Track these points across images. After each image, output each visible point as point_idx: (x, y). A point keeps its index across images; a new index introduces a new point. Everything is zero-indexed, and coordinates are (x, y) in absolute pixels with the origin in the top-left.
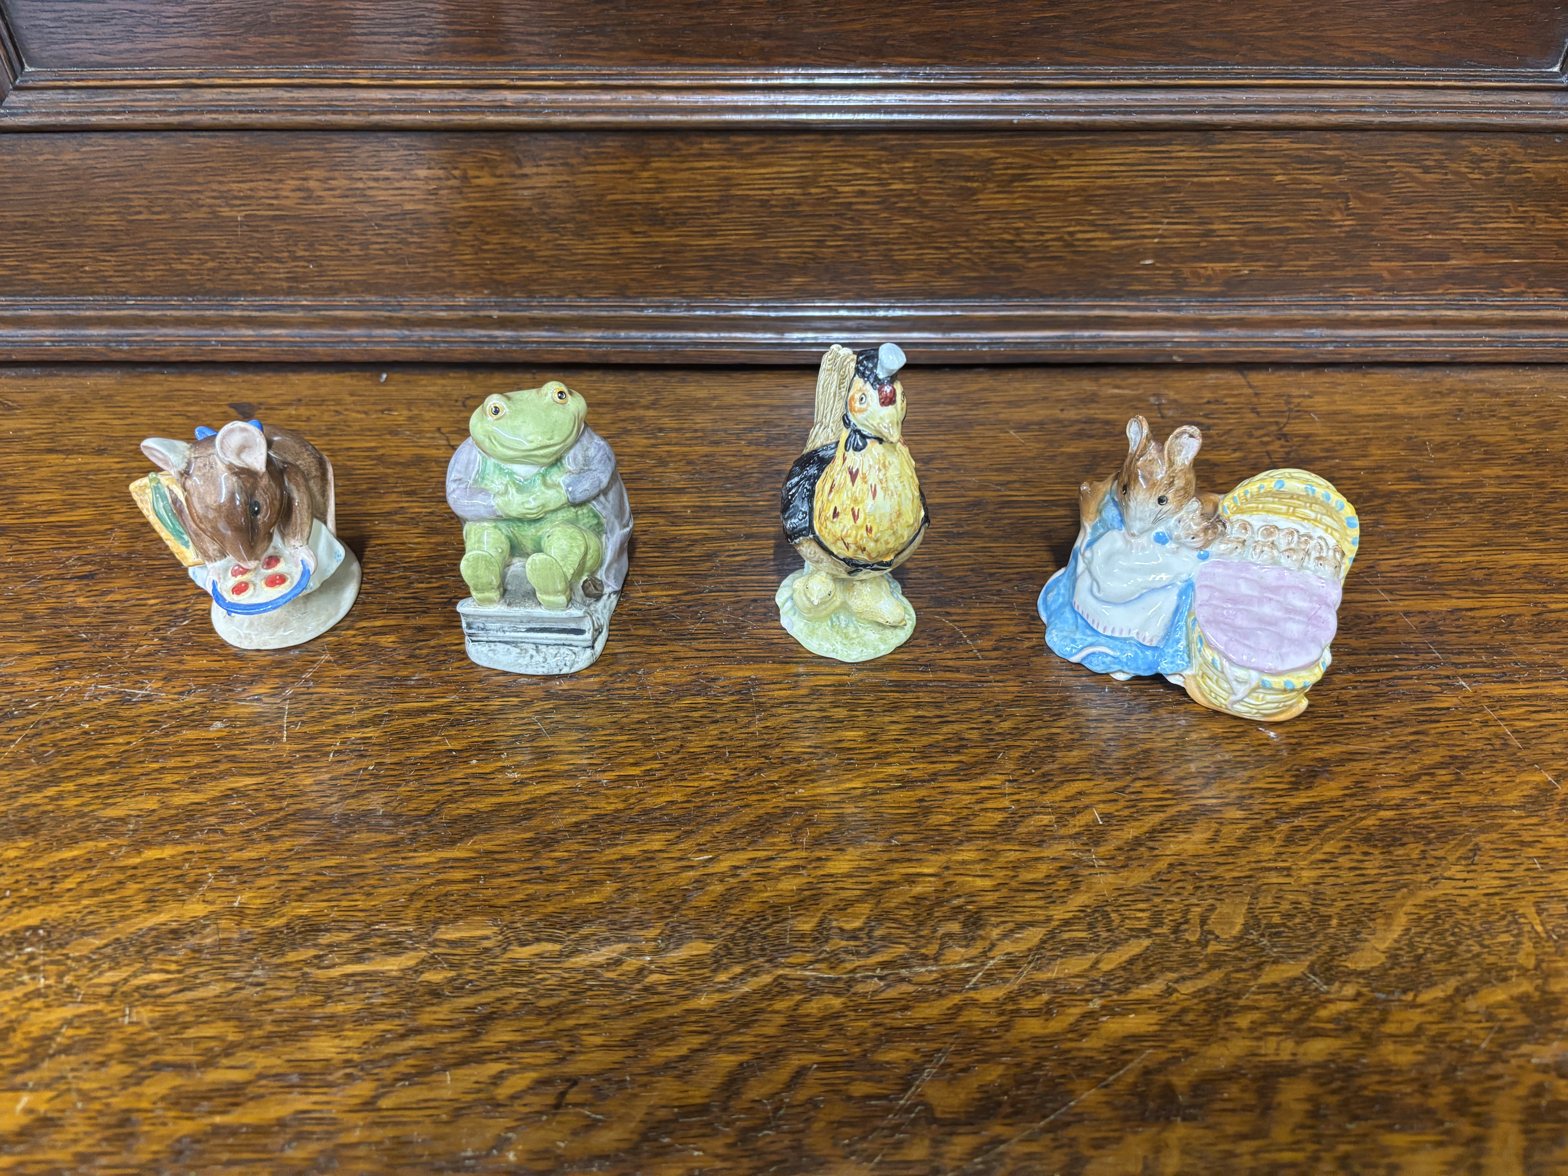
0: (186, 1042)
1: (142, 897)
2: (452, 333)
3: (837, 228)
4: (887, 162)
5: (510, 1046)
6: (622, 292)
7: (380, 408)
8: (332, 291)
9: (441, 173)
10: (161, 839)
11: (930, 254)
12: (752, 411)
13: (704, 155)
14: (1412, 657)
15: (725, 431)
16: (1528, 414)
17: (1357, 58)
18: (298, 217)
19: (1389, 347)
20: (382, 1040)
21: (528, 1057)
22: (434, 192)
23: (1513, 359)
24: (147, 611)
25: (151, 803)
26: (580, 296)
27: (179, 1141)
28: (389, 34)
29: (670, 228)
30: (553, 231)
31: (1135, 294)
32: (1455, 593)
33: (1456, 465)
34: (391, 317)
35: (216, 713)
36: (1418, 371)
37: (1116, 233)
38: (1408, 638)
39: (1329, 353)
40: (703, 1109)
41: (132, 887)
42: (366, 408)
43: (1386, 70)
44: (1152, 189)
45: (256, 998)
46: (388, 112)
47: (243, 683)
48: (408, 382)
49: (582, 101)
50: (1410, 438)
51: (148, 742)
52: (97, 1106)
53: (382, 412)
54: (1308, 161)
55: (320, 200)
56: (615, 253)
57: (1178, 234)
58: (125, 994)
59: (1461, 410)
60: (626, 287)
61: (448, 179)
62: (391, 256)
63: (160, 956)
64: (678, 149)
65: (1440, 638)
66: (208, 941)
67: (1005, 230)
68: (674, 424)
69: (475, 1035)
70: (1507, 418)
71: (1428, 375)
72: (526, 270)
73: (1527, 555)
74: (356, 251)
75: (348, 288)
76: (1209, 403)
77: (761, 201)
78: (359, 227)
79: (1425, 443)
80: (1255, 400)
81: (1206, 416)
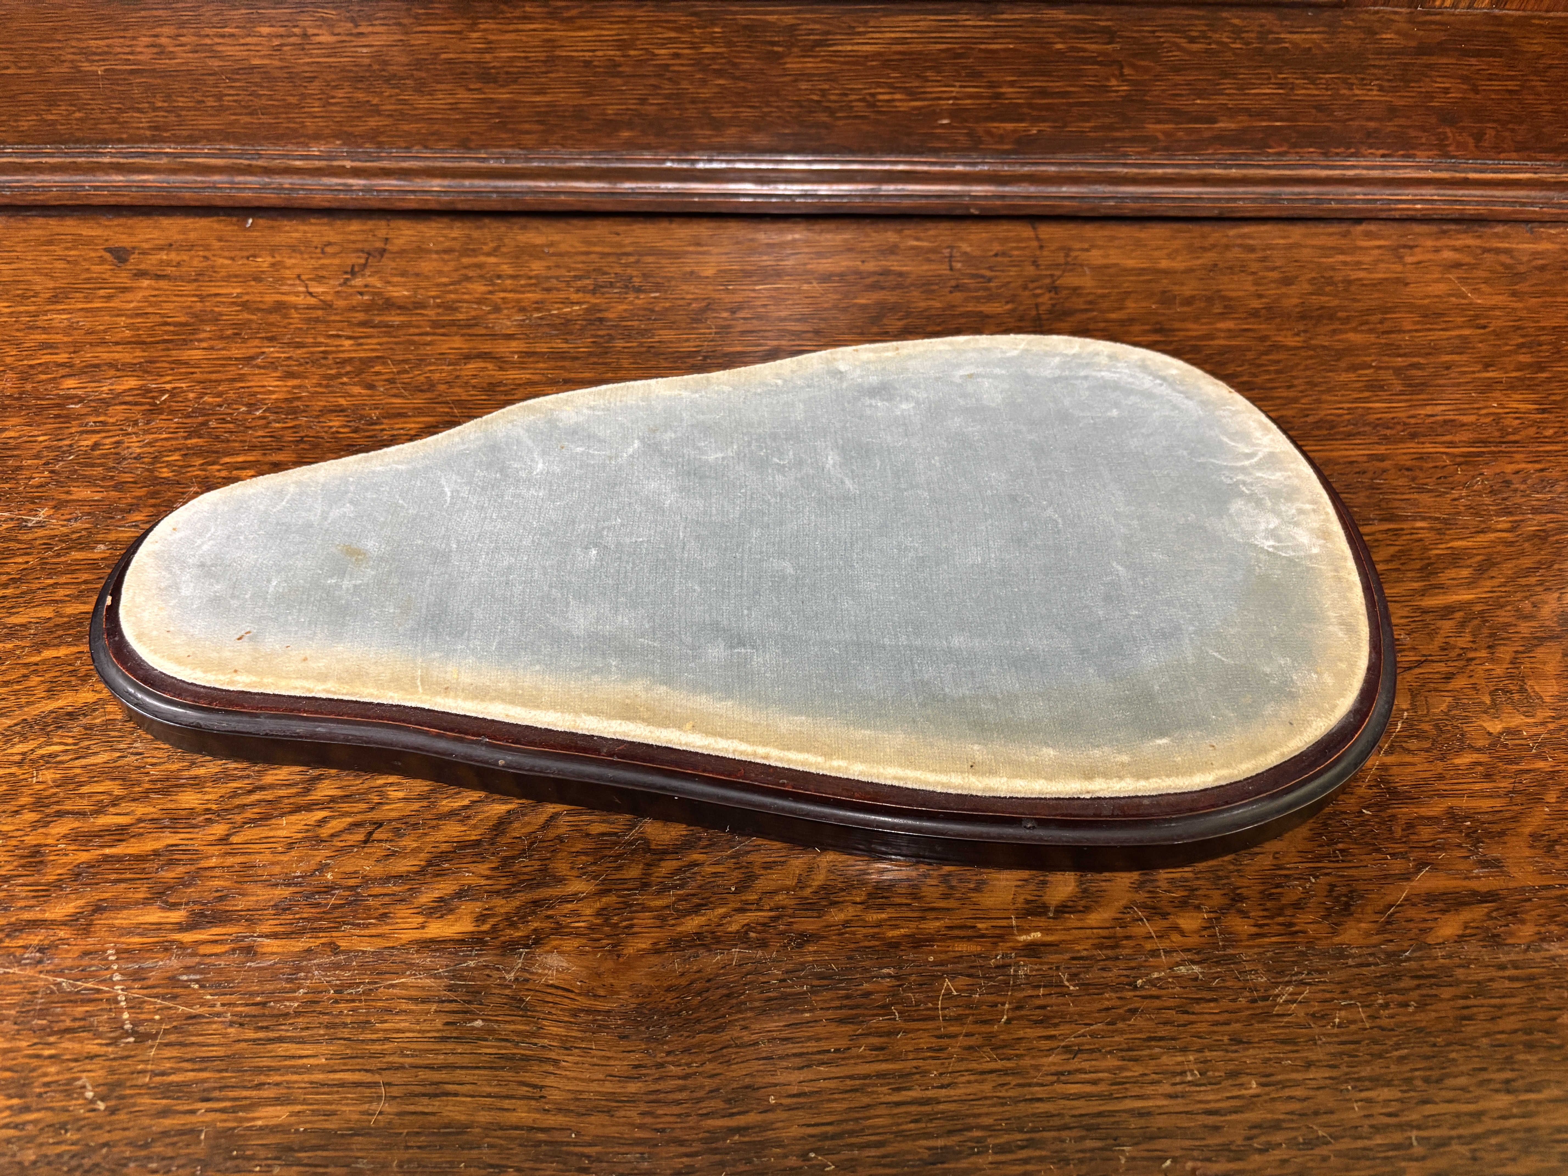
0: (82, 796)
1: (43, 687)
2: (311, 181)
3: (657, 87)
4: (698, 27)
5: (333, 799)
6: (464, 144)
7: (245, 254)
9: (282, 31)
10: (56, 641)
11: (746, 113)
12: (583, 258)
15: (557, 278)
16: (1274, 269)
18: (154, 70)
19: (1164, 203)
20: (234, 795)
21: (346, 807)
22: (278, 48)
23: (1275, 214)
24: (37, 447)
25: (47, 612)
26: (426, 147)
27: (78, 866)
29: (502, 86)
30: (394, 86)
31: (935, 151)
33: (1197, 319)
34: (250, 165)
35: (100, 537)
36: (1187, 226)
37: (912, 94)
40: (477, 843)
41: (35, 680)
42: (233, 254)
44: (943, 55)
45: (136, 764)
47: (123, 511)
48: (272, 227)
50: (1164, 292)
51: (43, 562)
52: (14, 842)
53: (248, 258)
54: (1084, 31)
55: (172, 56)
56: (454, 107)
57: (970, 96)
58: (33, 761)
59: (1216, 265)
60: (468, 139)
63: (60, 732)
64: (502, 12)
66: (98, 721)
67: (812, 91)
68: (510, 271)
69: (307, 791)
71: (1196, 230)
72: (373, 122)
74: (211, 102)
75: (207, 137)
76: (996, 255)
77: (585, 61)
78: (211, 80)
79: (1175, 297)
80: (1038, 253)
81: (991, 268)
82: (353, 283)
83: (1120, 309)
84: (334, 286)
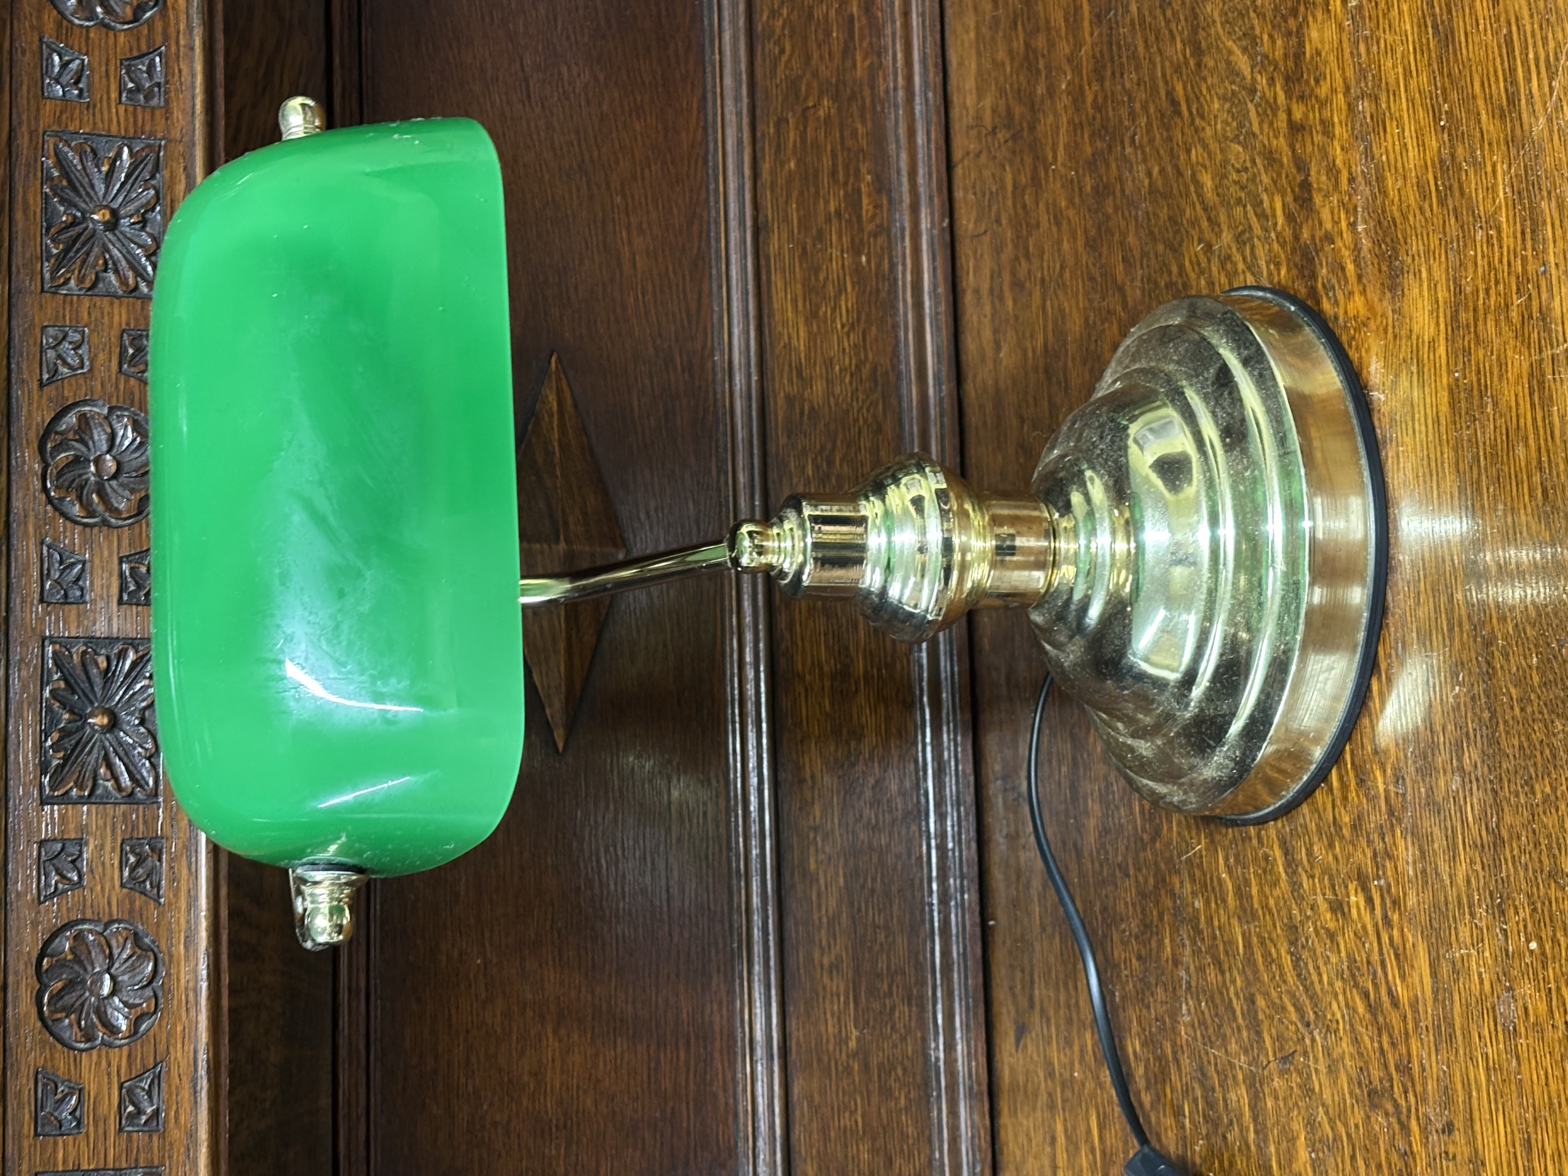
6: (908, 705)
8: (918, 966)
9: (812, 849)
18: (854, 981)
19: (928, 46)
26: (913, 743)
29: (852, 660)
31: (892, 266)
37: (841, 290)
39: (935, 96)
43: (710, 101)
44: (804, 265)
50: (990, 28)
54: (778, 145)
56: (874, 709)
57: (840, 238)
60: (904, 701)
61: (817, 844)
62: (884, 907)
64: (787, 648)
65: (1104, 11)
67: (842, 381)
75: (915, 950)
76: (975, 194)
78: (860, 930)
79: (993, 17)
81: (984, 196)
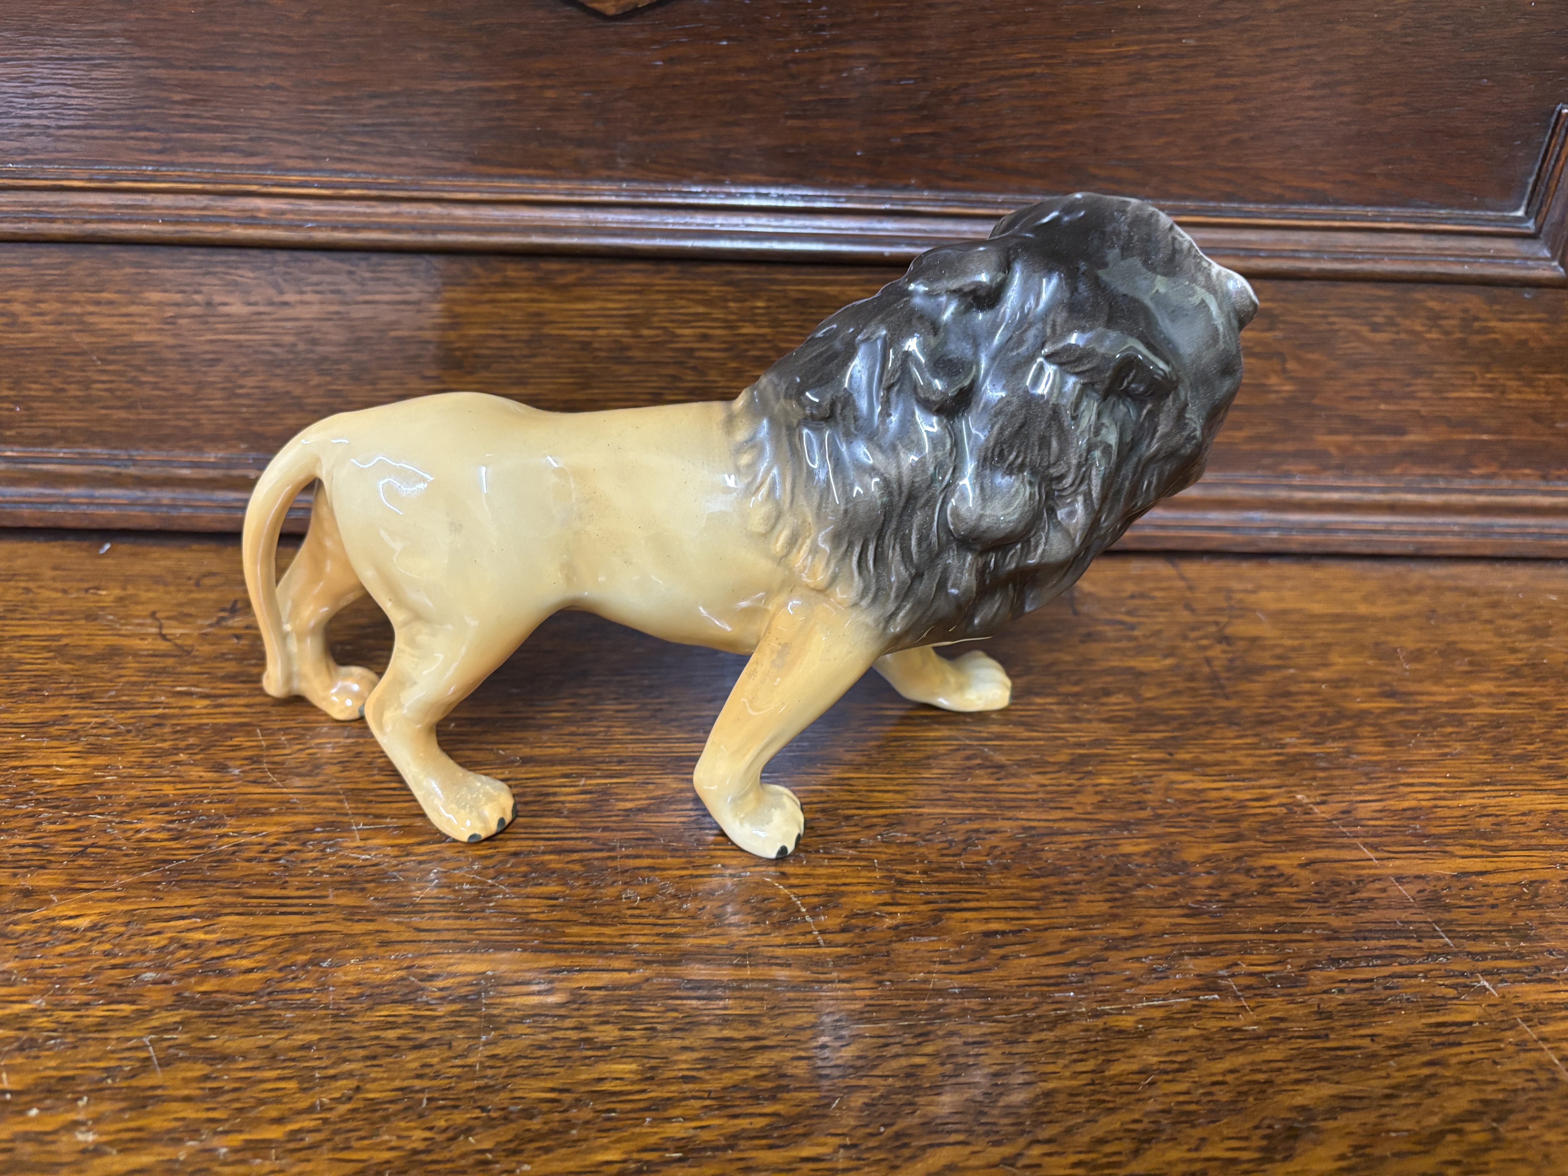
2: (199, 496)
3: (675, 378)
4: (734, 300)
7: (86, 585)
8: (46, 441)
9: (178, 297)
13: (507, 285)
14: (1413, 943)
16: (1514, 617)
17: (1288, 194)
22: (172, 320)
23: (1488, 552)
28: (112, 127)
30: (323, 373)
32: (1458, 850)
33: (1437, 678)
34: (118, 474)
36: (1377, 565)
38: (1404, 916)
39: (1272, 540)
42: (67, 586)
43: (1323, 209)
46: (108, 221)
48: (134, 555)
49: (354, 214)
50: (1377, 644)
53: (87, 590)
55: (26, 328)
59: (1434, 611)
61: (188, 305)
62: (120, 398)
64: (477, 277)
65: (1447, 916)
70: (1491, 622)
71: (1389, 570)
73: (1542, 797)
74: (73, 390)
75: (65, 437)
76: (1132, 597)
77: (581, 342)
78: (77, 361)
79: (1395, 650)
80: (1188, 594)
81: (1129, 613)
82: (230, 623)
83: (1326, 665)
84: (201, 627)
